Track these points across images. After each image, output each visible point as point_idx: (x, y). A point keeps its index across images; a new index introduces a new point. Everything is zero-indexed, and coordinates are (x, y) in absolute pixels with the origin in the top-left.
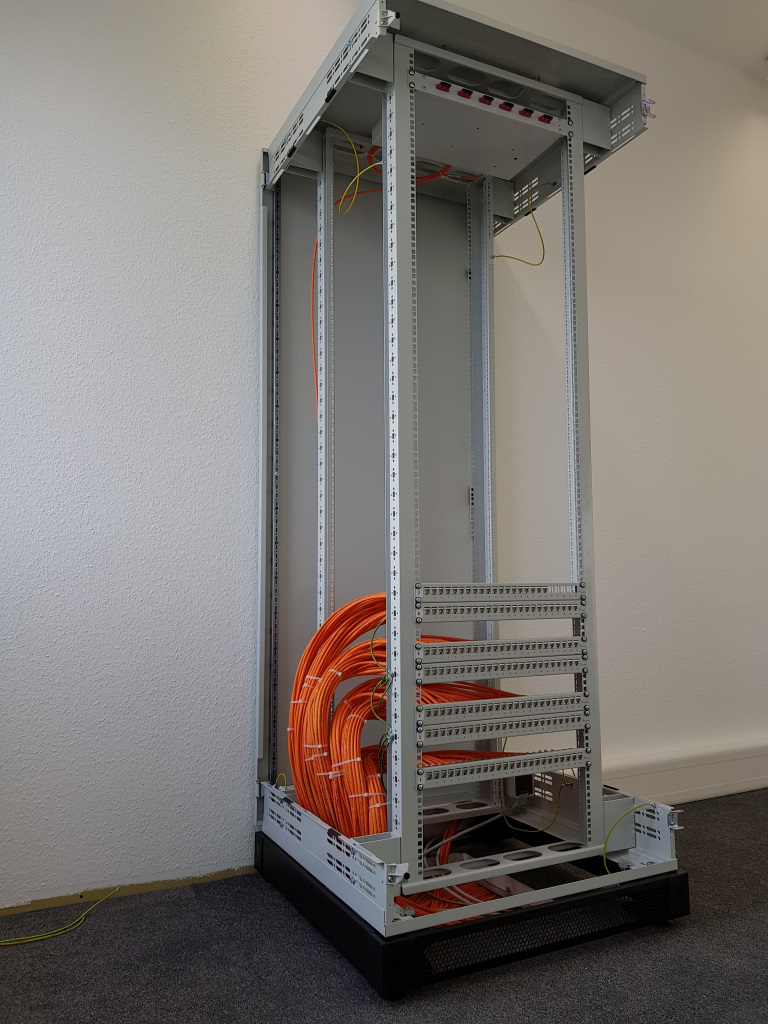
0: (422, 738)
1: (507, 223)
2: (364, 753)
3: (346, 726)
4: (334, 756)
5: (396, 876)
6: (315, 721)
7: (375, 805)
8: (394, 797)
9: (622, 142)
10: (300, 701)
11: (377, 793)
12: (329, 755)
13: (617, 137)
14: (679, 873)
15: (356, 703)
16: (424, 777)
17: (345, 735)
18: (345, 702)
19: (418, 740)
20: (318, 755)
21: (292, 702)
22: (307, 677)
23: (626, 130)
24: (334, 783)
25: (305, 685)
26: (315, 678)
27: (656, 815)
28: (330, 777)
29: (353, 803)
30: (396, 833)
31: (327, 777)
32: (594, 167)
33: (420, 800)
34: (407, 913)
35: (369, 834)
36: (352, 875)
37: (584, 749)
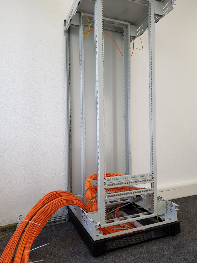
1: (135, 38)
5: (97, 225)
8: (99, 202)
9: (166, 13)
13: (165, 11)
14: (178, 222)
19: (105, 187)
23: (167, 9)
27: (172, 206)
30: (99, 211)
32: (158, 21)
33: (105, 203)
34: (101, 233)
35: (92, 211)
36: (87, 223)
37: (152, 188)
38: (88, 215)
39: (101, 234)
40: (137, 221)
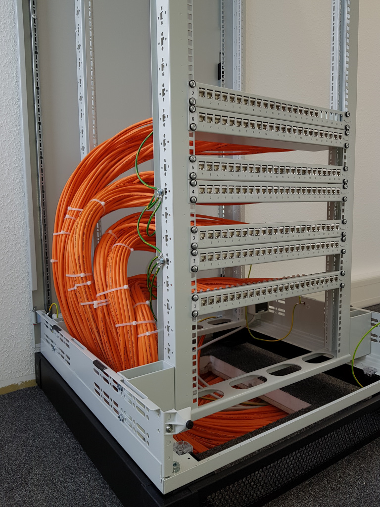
0: (197, 262)
2: (131, 281)
3: (111, 255)
4: (98, 285)
5: (176, 425)
6: (76, 249)
7: (145, 334)
8: (166, 324)
10: (63, 232)
11: (147, 321)
12: (94, 284)
15: (121, 233)
16: (198, 303)
17: (111, 262)
18: (110, 232)
19: (193, 264)
20: (81, 284)
21: (55, 234)
22: (69, 208)
24: (99, 312)
25: (67, 216)
26: (77, 209)
28: (95, 307)
29: (120, 332)
30: (169, 362)
31: (91, 306)
33: (194, 327)
34: (185, 451)
35: (139, 366)
36: (121, 412)
37: (339, 272)
38: (126, 380)
39: (183, 453)
40: (283, 389)
